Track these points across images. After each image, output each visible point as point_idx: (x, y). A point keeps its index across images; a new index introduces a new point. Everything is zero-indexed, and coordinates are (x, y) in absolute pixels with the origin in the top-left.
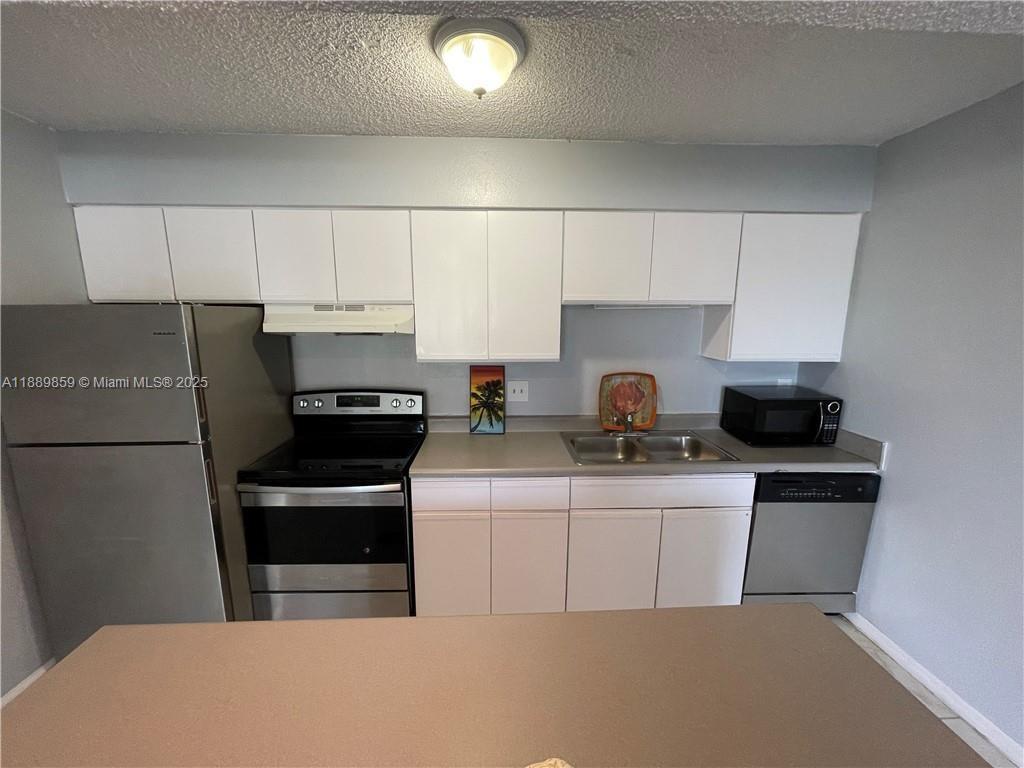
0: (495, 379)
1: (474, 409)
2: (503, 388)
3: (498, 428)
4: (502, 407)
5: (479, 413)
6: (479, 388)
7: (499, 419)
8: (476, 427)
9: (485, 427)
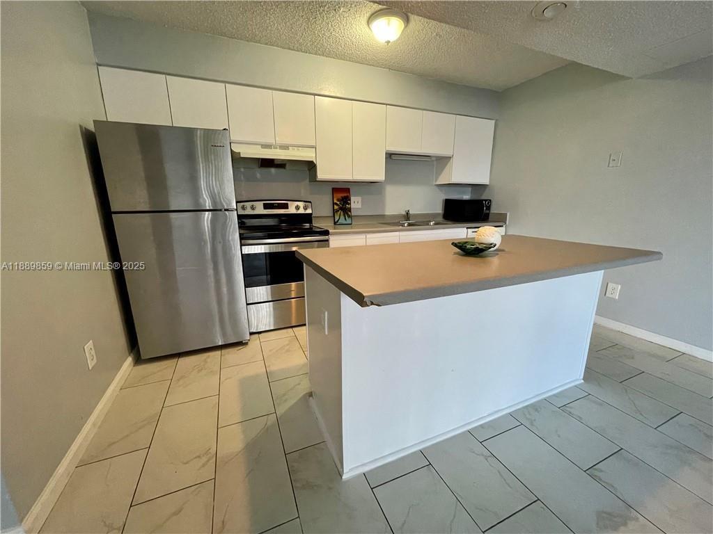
0: (346, 195)
1: (335, 212)
2: (350, 200)
3: (349, 221)
4: (350, 210)
5: (339, 213)
6: (338, 200)
7: (349, 216)
8: (338, 221)
9: (342, 220)
